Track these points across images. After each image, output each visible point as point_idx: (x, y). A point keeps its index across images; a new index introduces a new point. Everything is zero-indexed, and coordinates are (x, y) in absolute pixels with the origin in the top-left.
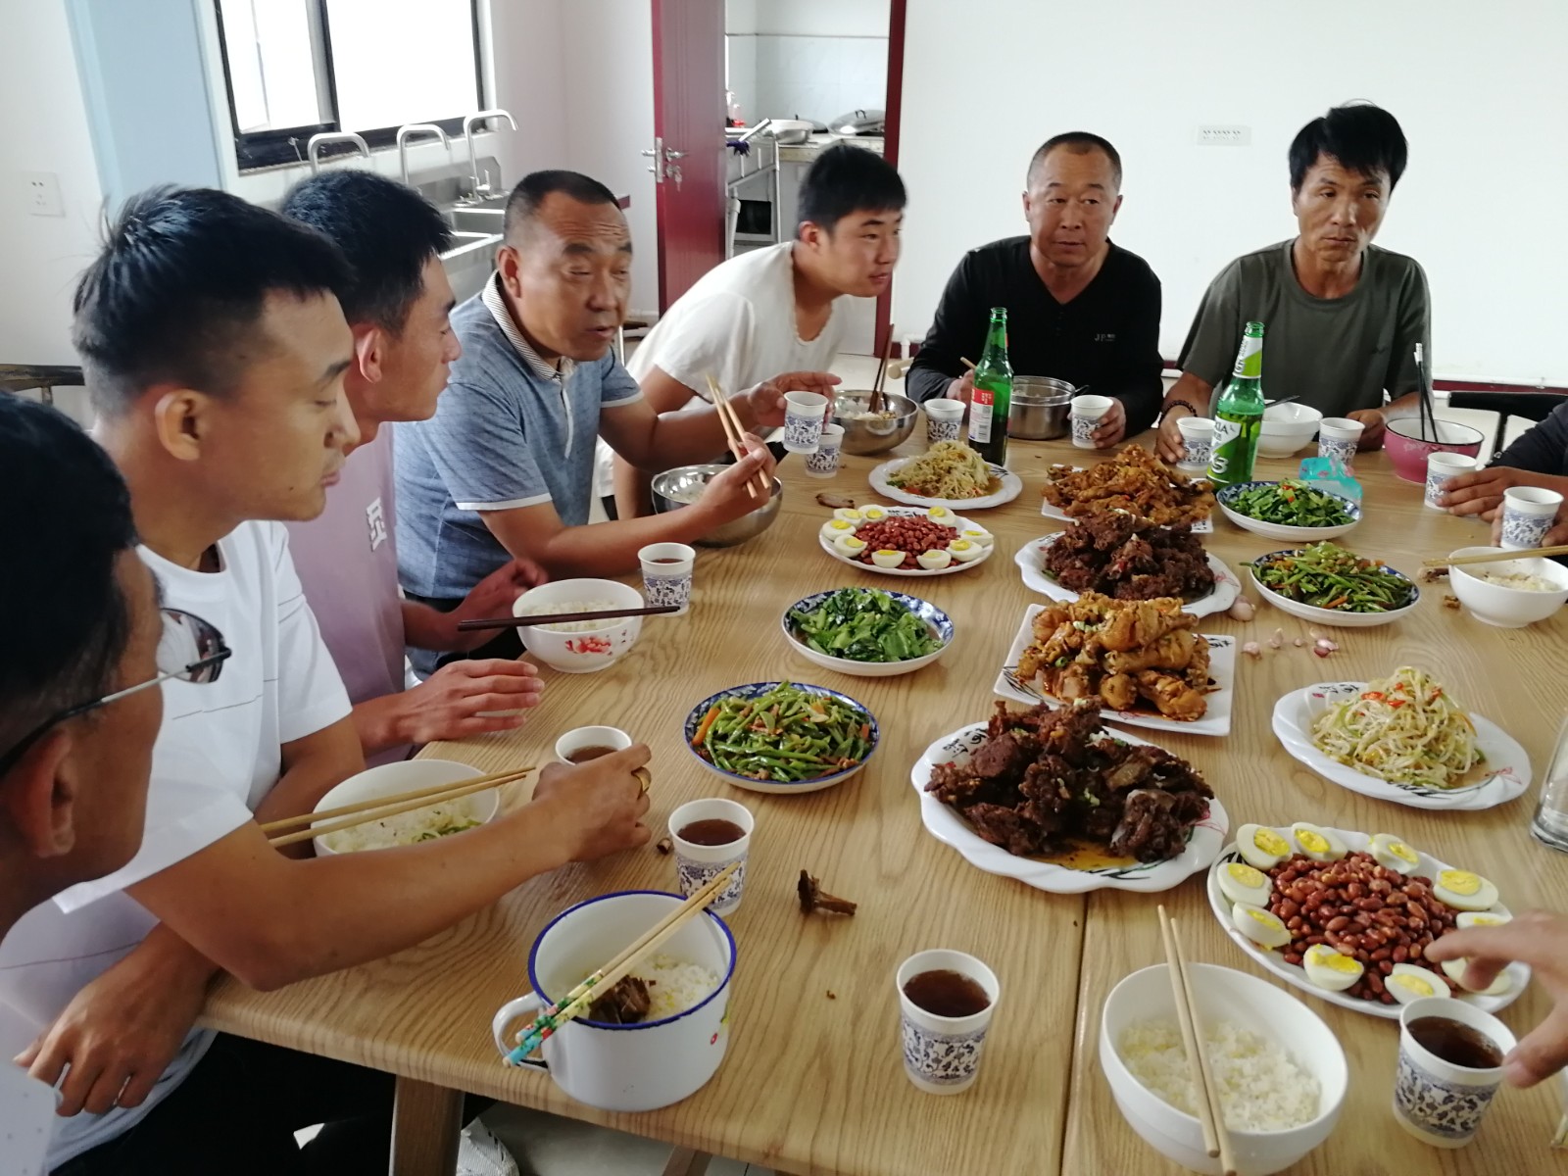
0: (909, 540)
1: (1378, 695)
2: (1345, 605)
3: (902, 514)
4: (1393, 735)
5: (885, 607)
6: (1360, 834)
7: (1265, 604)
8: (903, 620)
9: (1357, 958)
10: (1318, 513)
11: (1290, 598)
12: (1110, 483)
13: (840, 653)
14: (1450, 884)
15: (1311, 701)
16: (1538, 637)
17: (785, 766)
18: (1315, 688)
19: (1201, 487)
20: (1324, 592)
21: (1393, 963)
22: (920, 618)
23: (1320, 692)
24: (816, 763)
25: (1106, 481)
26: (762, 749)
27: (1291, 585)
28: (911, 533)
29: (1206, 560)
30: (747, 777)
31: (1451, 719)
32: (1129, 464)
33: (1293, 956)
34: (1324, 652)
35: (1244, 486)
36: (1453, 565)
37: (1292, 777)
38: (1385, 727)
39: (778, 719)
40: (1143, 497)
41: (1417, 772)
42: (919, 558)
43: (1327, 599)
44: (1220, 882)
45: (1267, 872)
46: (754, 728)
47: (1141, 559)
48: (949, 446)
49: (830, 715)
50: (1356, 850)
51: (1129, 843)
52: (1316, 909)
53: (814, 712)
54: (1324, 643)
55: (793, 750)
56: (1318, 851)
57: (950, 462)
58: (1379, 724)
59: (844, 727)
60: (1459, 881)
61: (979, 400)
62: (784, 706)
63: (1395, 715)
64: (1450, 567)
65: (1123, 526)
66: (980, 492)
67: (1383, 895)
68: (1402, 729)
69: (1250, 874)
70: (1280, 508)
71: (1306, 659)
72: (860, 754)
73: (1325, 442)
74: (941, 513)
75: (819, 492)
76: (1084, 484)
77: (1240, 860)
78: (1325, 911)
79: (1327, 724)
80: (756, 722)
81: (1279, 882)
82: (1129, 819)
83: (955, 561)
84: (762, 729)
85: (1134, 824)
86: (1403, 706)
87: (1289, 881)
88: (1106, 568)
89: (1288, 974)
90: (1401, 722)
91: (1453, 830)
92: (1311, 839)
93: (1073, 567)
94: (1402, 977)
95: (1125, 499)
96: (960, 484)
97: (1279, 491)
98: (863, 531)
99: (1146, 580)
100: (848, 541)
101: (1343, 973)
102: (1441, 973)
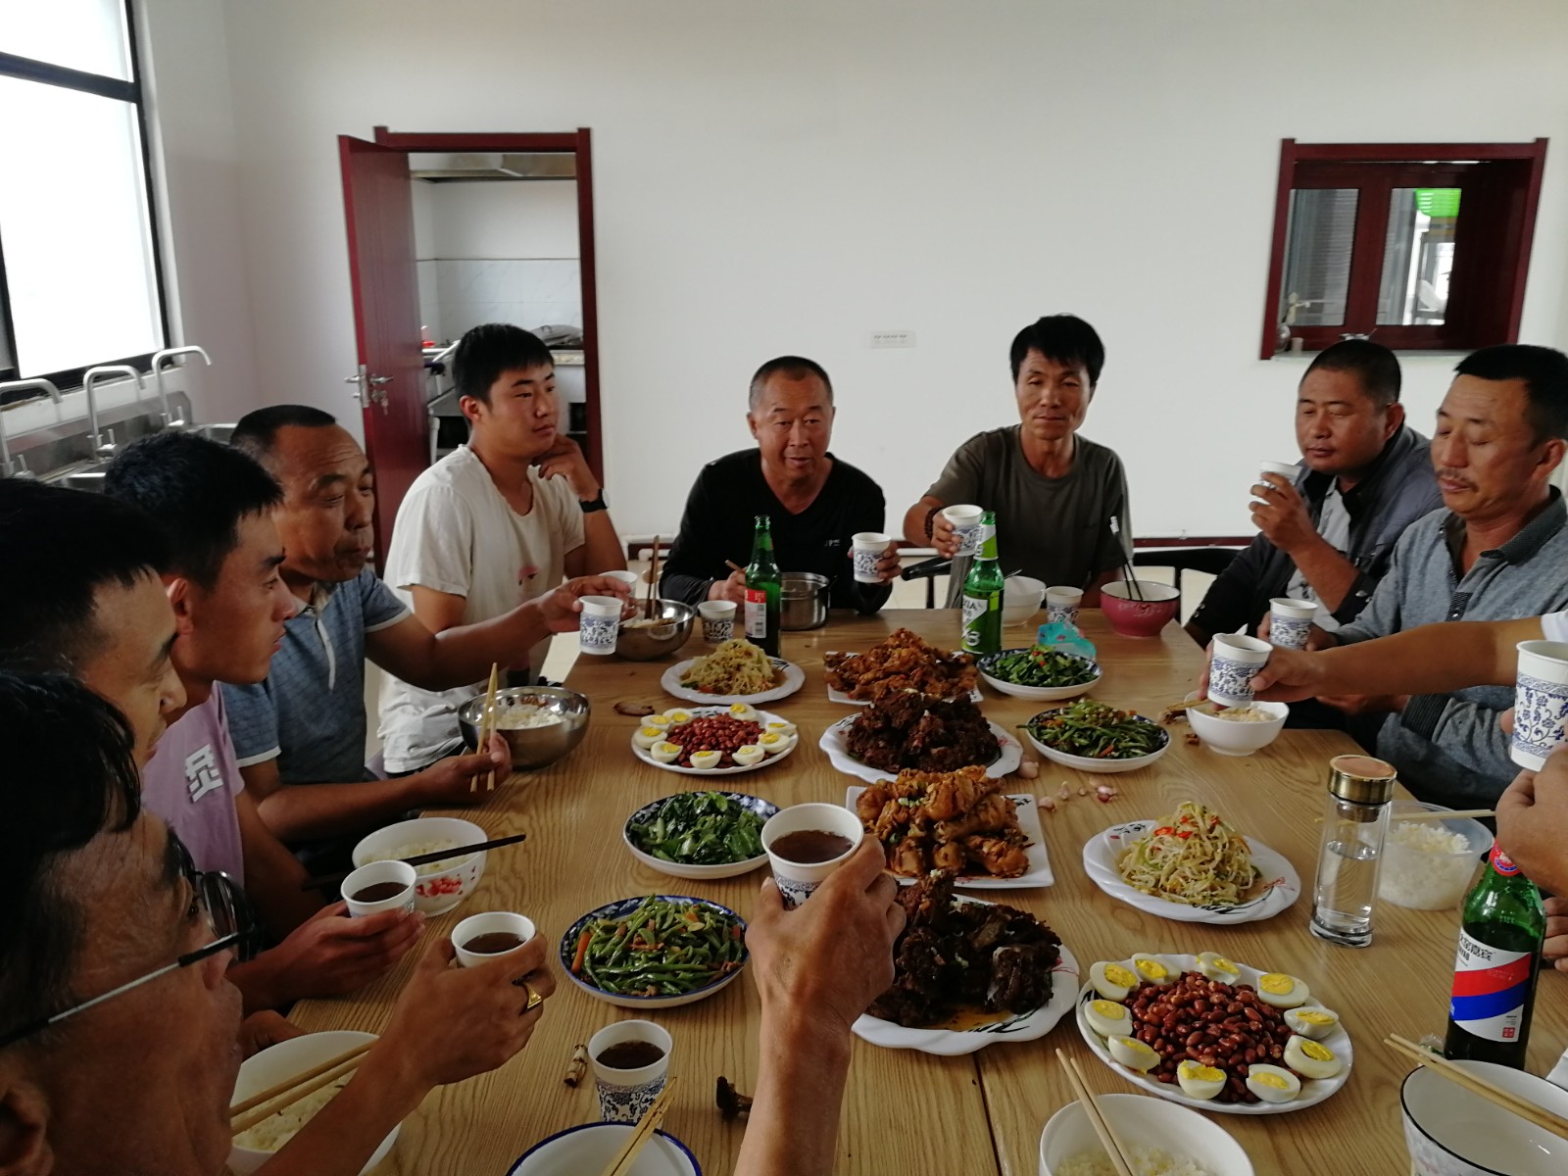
0: (721, 740)
1: (1168, 830)
2: (1113, 753)
3: (703, 716)
4: (1188, 863)
5: (724, 808)
6: (1185, 956)
7: (1044, 761)
8: (742, 819)
9: (1218, 1066)
10: (1066, 673)
11: (1067, 752)
12: (886, 665)
13: (688, 859)
14: (1271, 987)
15: (1112, 844)
16: (1267, 761)
17: (673, 979)
18: (1110, 831)
19: (963, 660)
20: (1094, 744)
21: (1248, 1065)
22: (756, 814)
23: (1116, 833)
24: (701, 971)
25: (882, 664)
26: (645, 965)
27: (1065, 741)
28: (720, 732)
29: (988, 726)
30: (636, 996)
31: (1231, 842)
32: (899, 646)
33: (1166, 1076)
34: (1105, 797)
35: (997, 656)
36: (1190, 707)
37: (1113, 913)
38: (1180, 858)
39: (657, 933)
40: (917, 673)
41: (1214, 893)
42: (734, 755)
43: (1098, 750)
44: (1088, 1020)
45: (1122, 1002)
46: (634, 946)
47: (937, 733)
48: (735, 646)
49: (705, 923)
50: (1187, 971)
51: (1005, 997)
52: (1173, 1029)
53: (689, 922)
54: (1103, 790)
55: (676, 961)
56: (1158, 975)
57: (738, 660)
58: (1174, 855)
59: (718, 931)
60: (1276, 983)
61: (752, 599)
62: (658, 919)
63: (1186, 846)
64: (1187, 709)
65: (915, 705)
66: (770, 685)
67: (1223, 1005)
68: (1194, 857)
69: (1111, 1007)
70: (1034, 672)
71: (1095, 810)
72: (739, 955)
73: (1053, 609)
74: (743, 709)
75: (616, 702)
76: (862, 667)
77: (1098, 996)
78: (1182, 1029)
79: (1130, 862)
80: (636, 940)
81: (1136, 1011)
82: (1000, 975)
83: (768, 754)
84: (642, 946)
85: (1005, 979)
86: (1191, 837)
87: (1144, 1008)
88: (905, 745)
89: (1168, 1091)
90: (1192, 850)
91: (1254, 941)
92: (1150, 967)
93: (878, 747)
94: (1260, 1076)
95: (902, 678)
96: (750, 680)
97: (1031, 657)
98: (673, 735)
99: (944, 752)
100: (662, 747)
101: (1213, 1082)
102: (1286, 1067)
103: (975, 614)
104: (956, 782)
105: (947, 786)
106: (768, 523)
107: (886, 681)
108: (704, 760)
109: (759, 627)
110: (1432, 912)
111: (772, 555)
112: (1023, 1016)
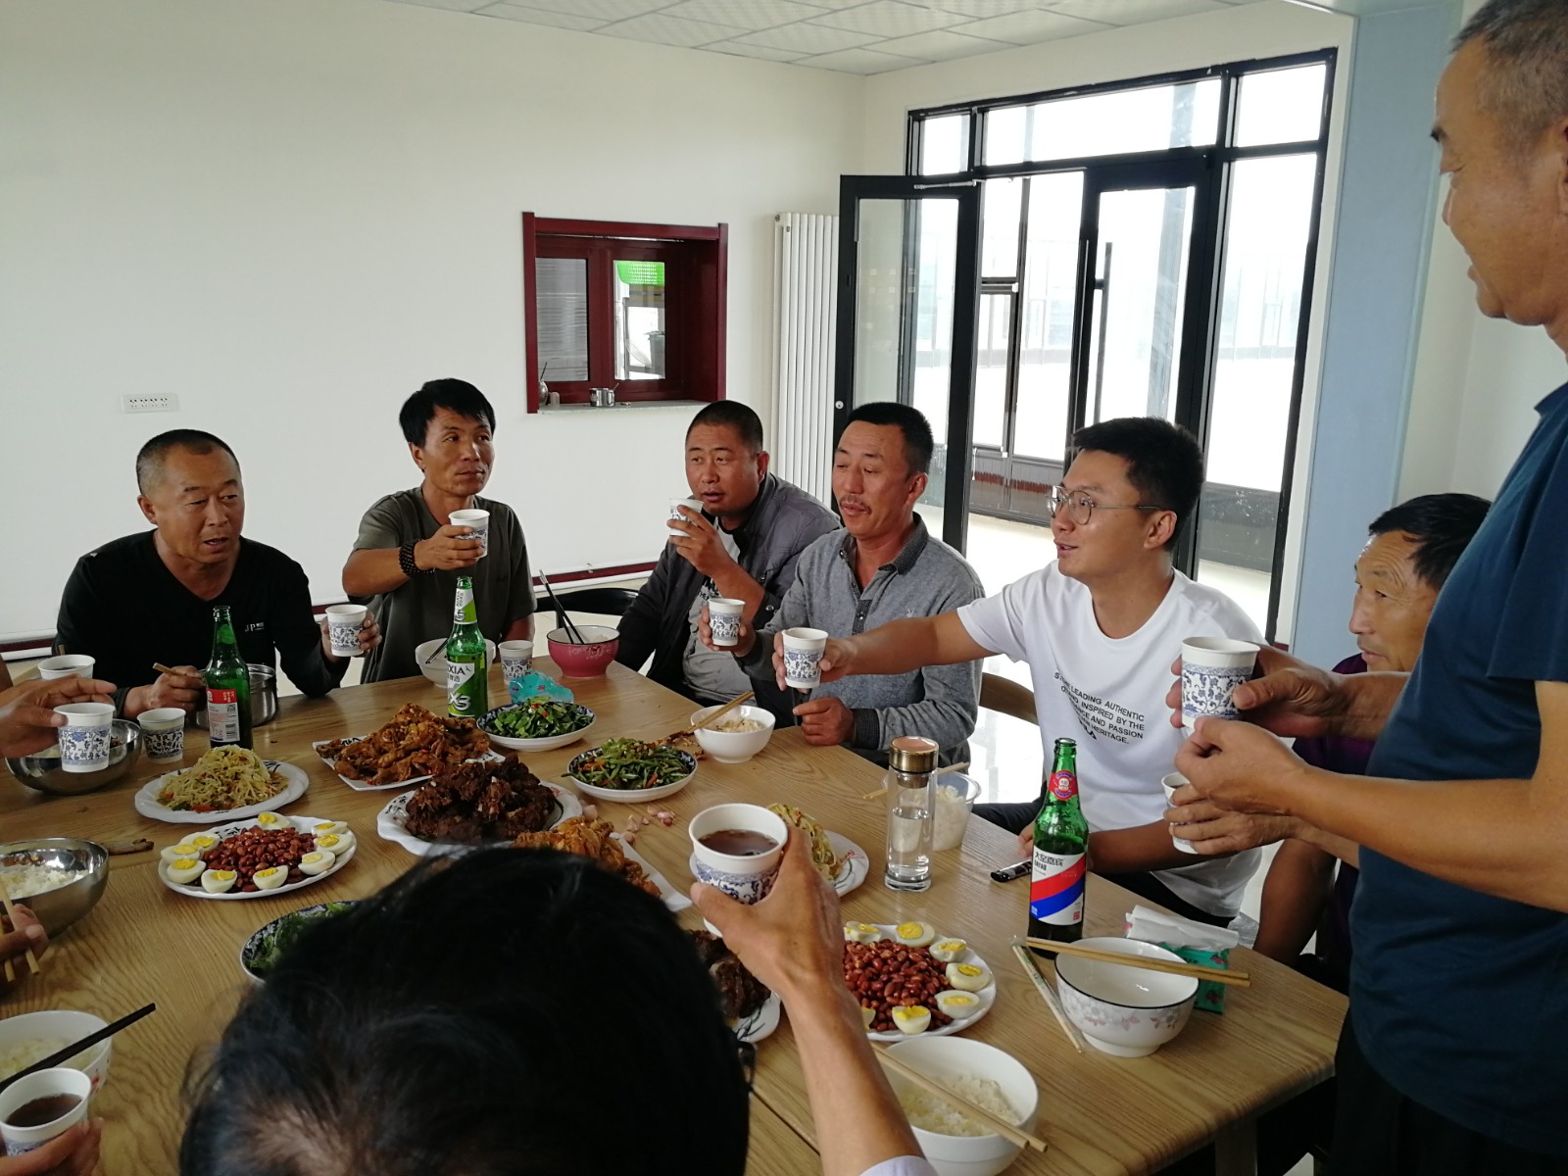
0: (276, 854)
2: (657, 781)
3: (230, 834)
9: (917, 1004)
11: (617, 789)
12: (403, 743)
14: (907, 933)
16: (764, 761)
20: (640, 776)
21: (934, 996)
25: (398, 743)
27: (614, 779)
28: (270, 846)
29: (539, 781)
31: (815, 830)
32: (411, 722)
33: (883, 1025)
34: (668, 821)
35: (489, 716)
36: (699, 727)
42: (301, 867)
43: (645, 781)
48: (227, 753)
51: (737, 1005)
52: (869, 987)
54: (662, 815)
60: (909, 930)
61: (218, 700)
64: (697, 732)
65: (479, 774)
66: (276, 788)
70: (539, 724)
71: (668, 834)
73: (508, 663)
74: (273, 819)
76: (372, 752)
78: (877, 985)
82: (725, 988)
83: (336, 856)
85: (731, 990)
88: (475, 815)
93: (454, 823)
94: (944, 1000)
95: (424, 753)
96: (254, 787)
97: (530, 711)
98: (214, 859)
99: (523, 812)
100: (214, 877)
101: (923, 1016)
102: (954, 989)
103: (464, 679)
104: (582, 833)
107: (409, 758)
108: (269, 880)
109: (230, 730)
110: (951, 850)
112: (754, 1017)
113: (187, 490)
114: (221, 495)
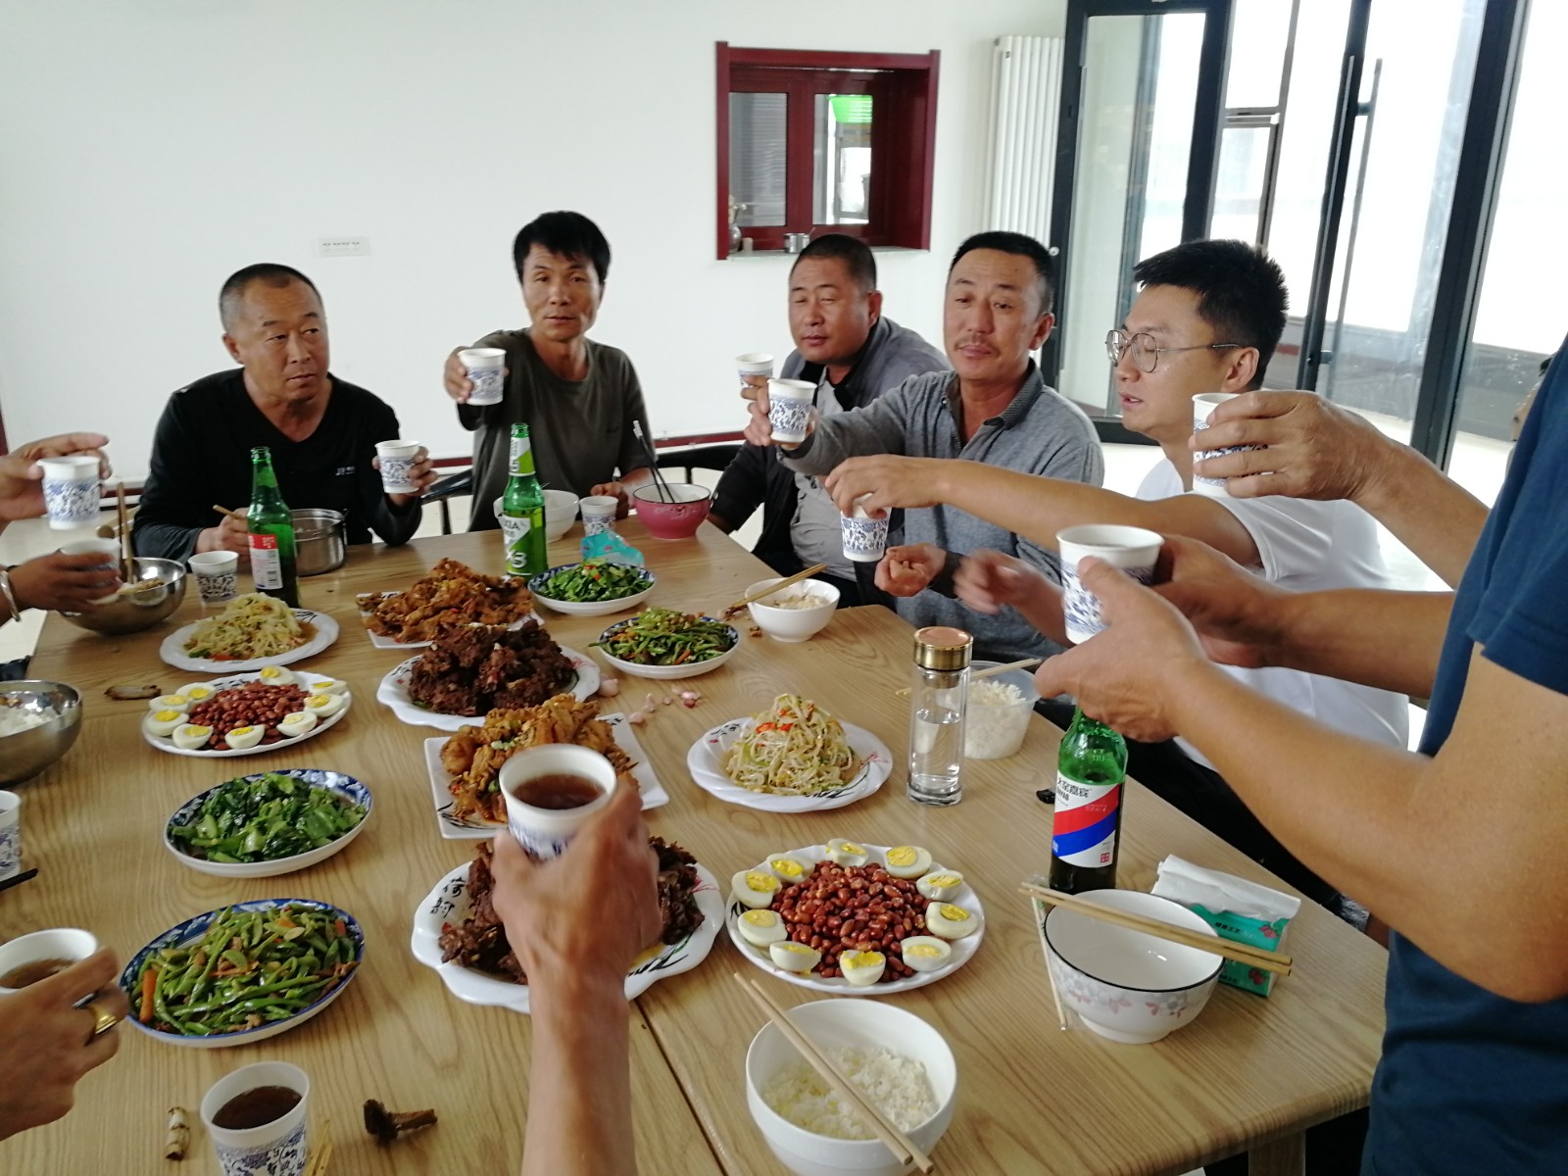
0: (259, 711)
1: (769, 725)
2: (690, 657)
3: (228, 687)
4: (792, 755)
5: (289, 788)
6: (813, 847)
7: (620, 675)
8: (313, 797)
9: (875, 949)
10: (621, 584)
11: (644, 663)
12: (433, 600)
13: (257, 856)
14: (898, 861)
15: (712, 748)
16: (824, 642)
17: (280, 1001)
18: (707, 736)
19: (515, 584)
20: (671, 651)
21: (899, 941)
22: (327, 789)
23: (714, 737)
24: (310, 983)
25: (428, 600)
26: (241, 993)
27: (641, 653)
28: (256, 703)
29: (560, 650)
30: (234, 1032)
31: (828, 727)
32: (445, 578)
33: (829, 971)
34: (691, 702)
35: (546, 575)
36: (753, 601)
37: (730, 819)
38: (785, 750)
39: (246, 951)
40: (470, 605)
41: (821, 779)
42: (280, 727)
43: (675, 657)
44: (745, 933)
45: (769, 908)
46: (219, 974)
47: (511, 665)
48: (251, 601)
49: (304, 926)
50: (818, 862)
52: (825, 923)
53: (284, 929)
54: (687, 695)
55: (279, 979)
56: (796, 873)
57: (256, 617)
58: (779, 749)
59: (320, 932)
60: (901, 856)
61: (259, 545)
62: (244, 935)
63: (789, 738)
64: (750, 604)
65: (484, 641)
66: (300, 640)
67: (866, 890)
68: (798, 747)
69: (763, 916)
70: (590, 586)
71: (686, 717)
72: (351, 953)
73: (589, 520)
74: (275, 674)
75: (106, 686)
76: (405, 607)
77: (744, 908)
78: (832, 922)
79: (737, 763)
80: (221, 965)
81: (785, 913)
83: (321, 719)
84: (231, 971)
86: (792, 728)
87: (792, 907)
88: (477, 683)
89: (833, 986)
90: (796, 741)
91: (862, 816)
92: (786, 866)
93: (448, 692)
94: (912, 949)
95: (455, 612)
96: (276, 638)
97: (584, 572)
98: (197, 715)
99: (523, 684)
100: (186, 732)
101: (875, 966)
102: (931, 934)
103: (519, 534)
105: (544, 721)
106: (268, 454)
107: (437, 617)
108: (243, 739)
109: (273, 577)
110: (1001, 759)
111: (278, 491)
112: (679, 946)
113: (265, 324)
114: (302, 329)
